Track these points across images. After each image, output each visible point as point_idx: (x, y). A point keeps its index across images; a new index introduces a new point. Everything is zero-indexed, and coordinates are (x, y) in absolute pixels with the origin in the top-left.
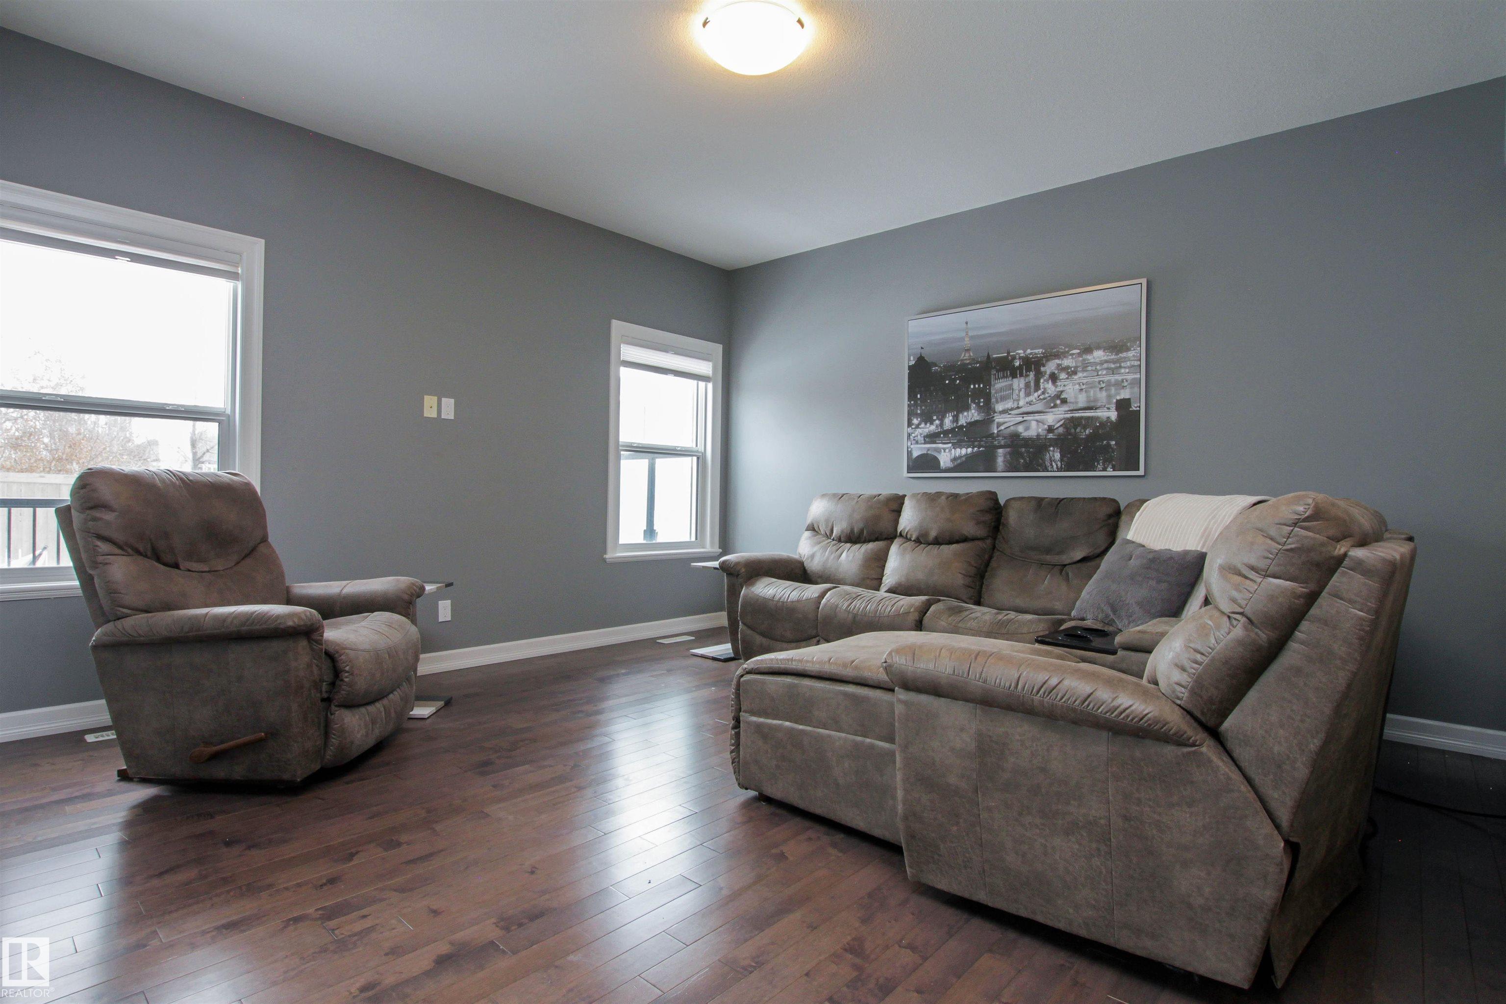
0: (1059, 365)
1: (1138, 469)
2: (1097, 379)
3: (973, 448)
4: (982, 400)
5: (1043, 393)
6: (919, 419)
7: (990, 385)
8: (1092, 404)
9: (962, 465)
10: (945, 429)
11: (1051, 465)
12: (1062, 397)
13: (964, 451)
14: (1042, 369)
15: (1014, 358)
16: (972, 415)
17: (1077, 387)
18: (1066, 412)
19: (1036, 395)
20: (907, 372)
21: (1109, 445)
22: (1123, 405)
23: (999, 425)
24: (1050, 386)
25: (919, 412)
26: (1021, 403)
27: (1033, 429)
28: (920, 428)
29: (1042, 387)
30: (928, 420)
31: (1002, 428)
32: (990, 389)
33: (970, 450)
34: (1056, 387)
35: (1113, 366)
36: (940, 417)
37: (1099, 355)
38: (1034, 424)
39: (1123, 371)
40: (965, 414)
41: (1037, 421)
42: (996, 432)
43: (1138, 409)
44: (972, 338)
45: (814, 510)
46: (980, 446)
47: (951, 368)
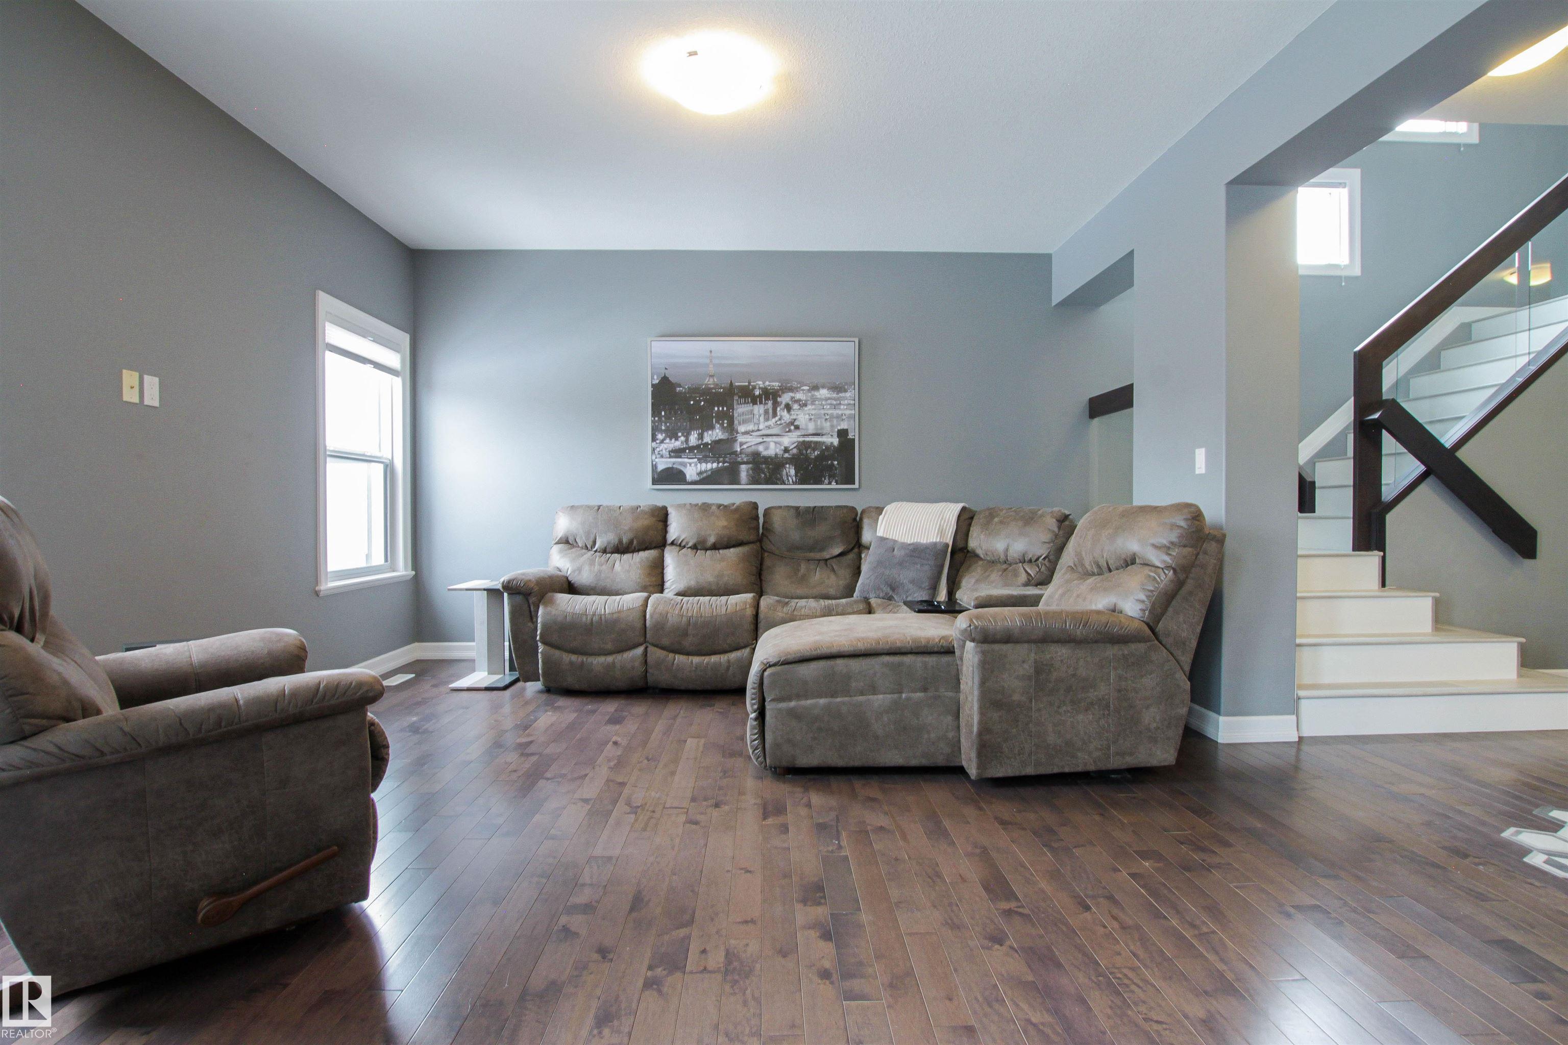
0: (792, 398)
1: (854, 484)
2: (823, 412)
3: (718, 463)
4: (726, 421)
5: (780, 419)
6: (664, 435)
7: (733, 409)
8: (819, 432)
9: (707, 479)
10: (690, 445)
11: (788, 479)
12: (795, 424)
13: (709, 466)
14: (779, 399)
15: (754, 388)
16: (716, 434)
17: (807, 416)
18: (799, 436)
19: (774, 420)
20: (650, 390)
21: (833, 465)
22: (842, 434)
23: (741, 444)
24: (785, 413)
25: (663, 428)
26: (761, 427)
27: (772, 449)
28: (665, 443)
29: (778, 414)
30: (673, 435)
31: (745, 446)
32: (733, 413)
33: (715, 465)
34: (791, 415)
35: (835, 403)
36: (685, 434)
37: (824, 393)
38: (772, 445)
39: (842, 407)
40: (710, 432)
41: (776, 443)
42: (739, 450)
43: (854, 437)
44: (714, 365)
45: (563, 524)
46: (724, 462)
47: (695, 391)
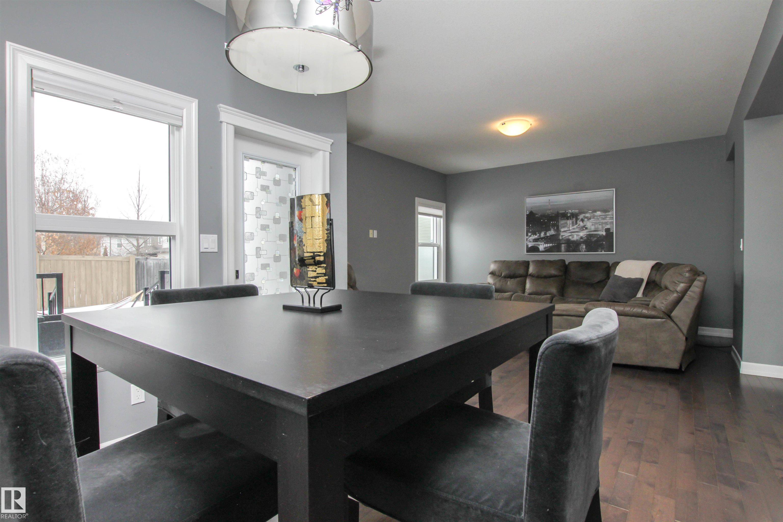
0: (584, 216)
1: (613, 252)
2: (598, 221)
3: (552, 244)
4: (556, 227)
5: (579, 225)
6: (531, 234)
7: (558, 222)
8: (596, 230)
9: (547, 250)
10: (541, 237)
11: (582, 250)
12: (586, 227)
13: (549, 245)
14: (578, 217)
15: (567, 213)
16: (552, 232)
17: (591, 223)
18: (587, 232)
19: (576, 226)
20: (525, 217)
21: (603, 244)
22: (607, 230)
23: (562, 236)
24: (581, 223)
25: (531, 231)
26: (570, 229)
27: (575, 238)
28: (531, 237)
29: (578, 223)
30: (534, 233)
31: (563, 237)
32: (559, 224)
33: (551, 245)
34: (583, 223)
35: (604, 217)
36: (539, 233)
37: (598, 213)
38: (575, 236)
39: (607, 219)
40: (549, 232)
41: (577, 235)
42: (561, 238)
43: (613, 231)
44: (551, 205)
45: (493, 267)
46: (555, 243)
47: (543, 216)
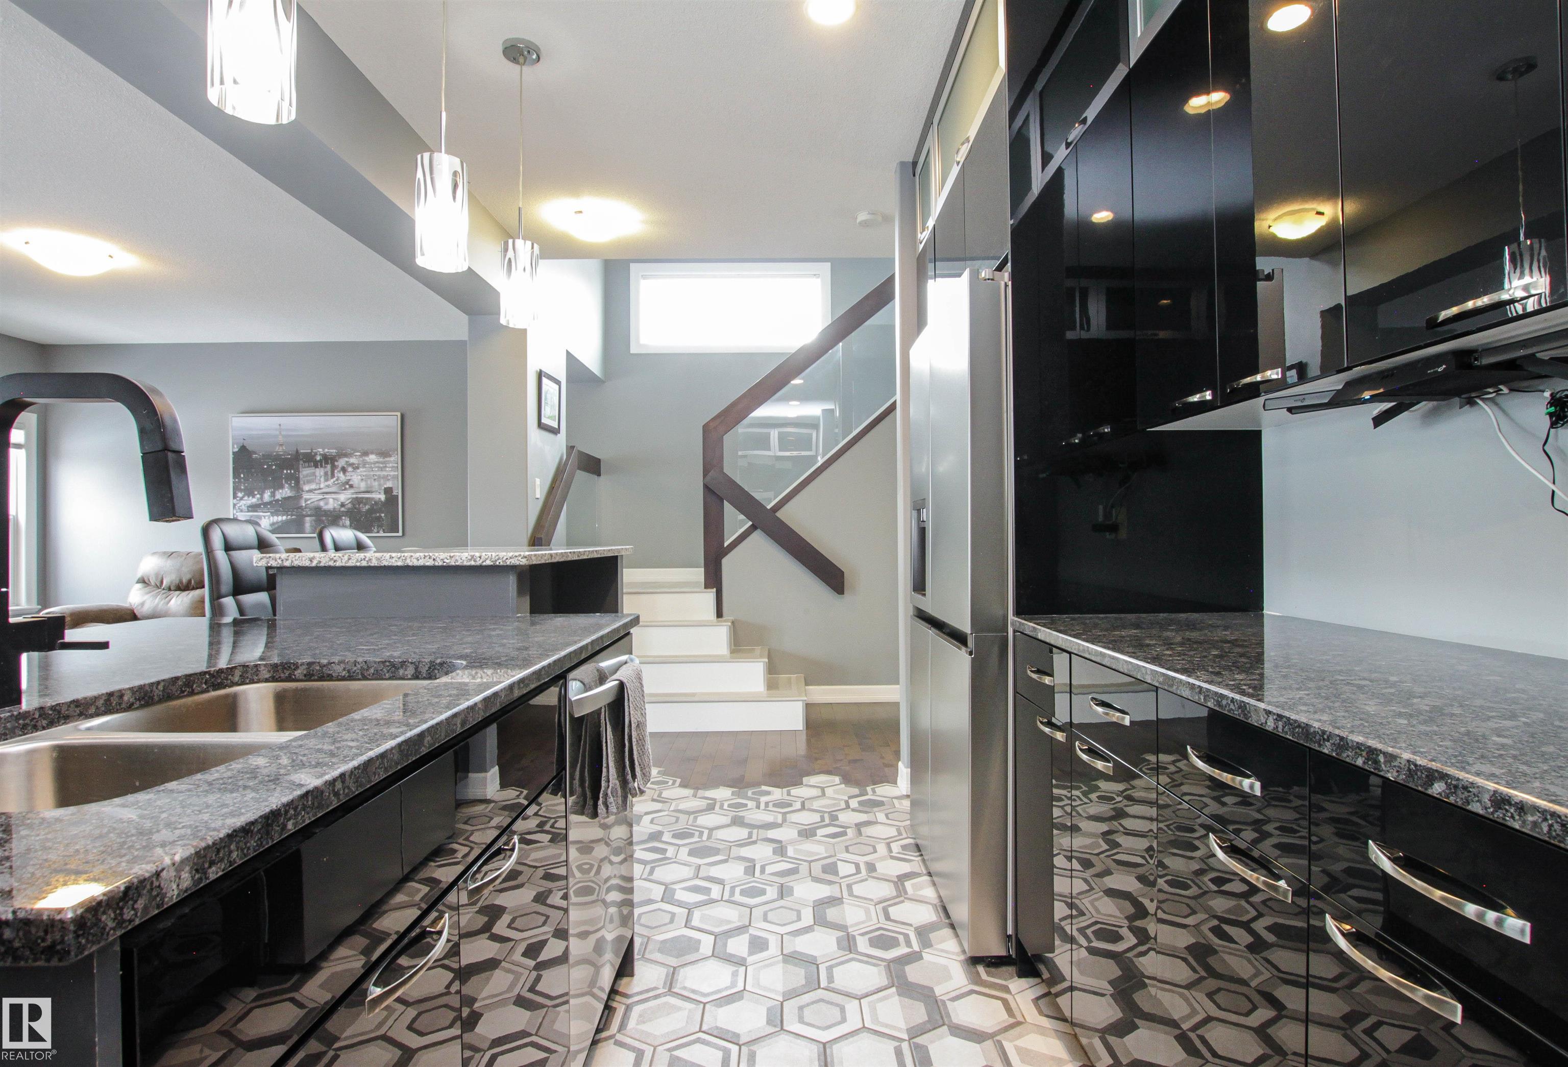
0: (347, 462)
1: (398, 532)
2: (372, 473)
3: (287, 516)
4: (293, 482)
5: (337, 480)
6: (243, 493)
7: (299, 471)
8: (369, 489)
9: (278, 529)
10: (264, 501)
12: (350, 483)
13: (280, 518)
14: (336, 463)
15: (316, 454)
16: (285, 492)
17: (360, 477)
18: (353, 494)
19: (332, 480)
20: (231, 456)
21: (381, 516)
22: (388, 491)
23: (306, 500)
24: (341, 475)
25: (242, 487)
26: (322, 486)
27: (331, 504)
28: (244, 500)
29: (336, 475)
30: (250, 493)
31: (309, 502)
32: (299, 475)
33: (284, 518)
34: (346, 476)
35: (381, 465)
36: (260, 492)
37: (372, 458)
38: (331, 501)
39: (387, 469)
40: (280, 491)
41: (333, 499)
42: (304, 505)
43: (397, 494)
44: (285, 436)
45: (146, 567)
46: (292, 515)
47: (268, 457)
